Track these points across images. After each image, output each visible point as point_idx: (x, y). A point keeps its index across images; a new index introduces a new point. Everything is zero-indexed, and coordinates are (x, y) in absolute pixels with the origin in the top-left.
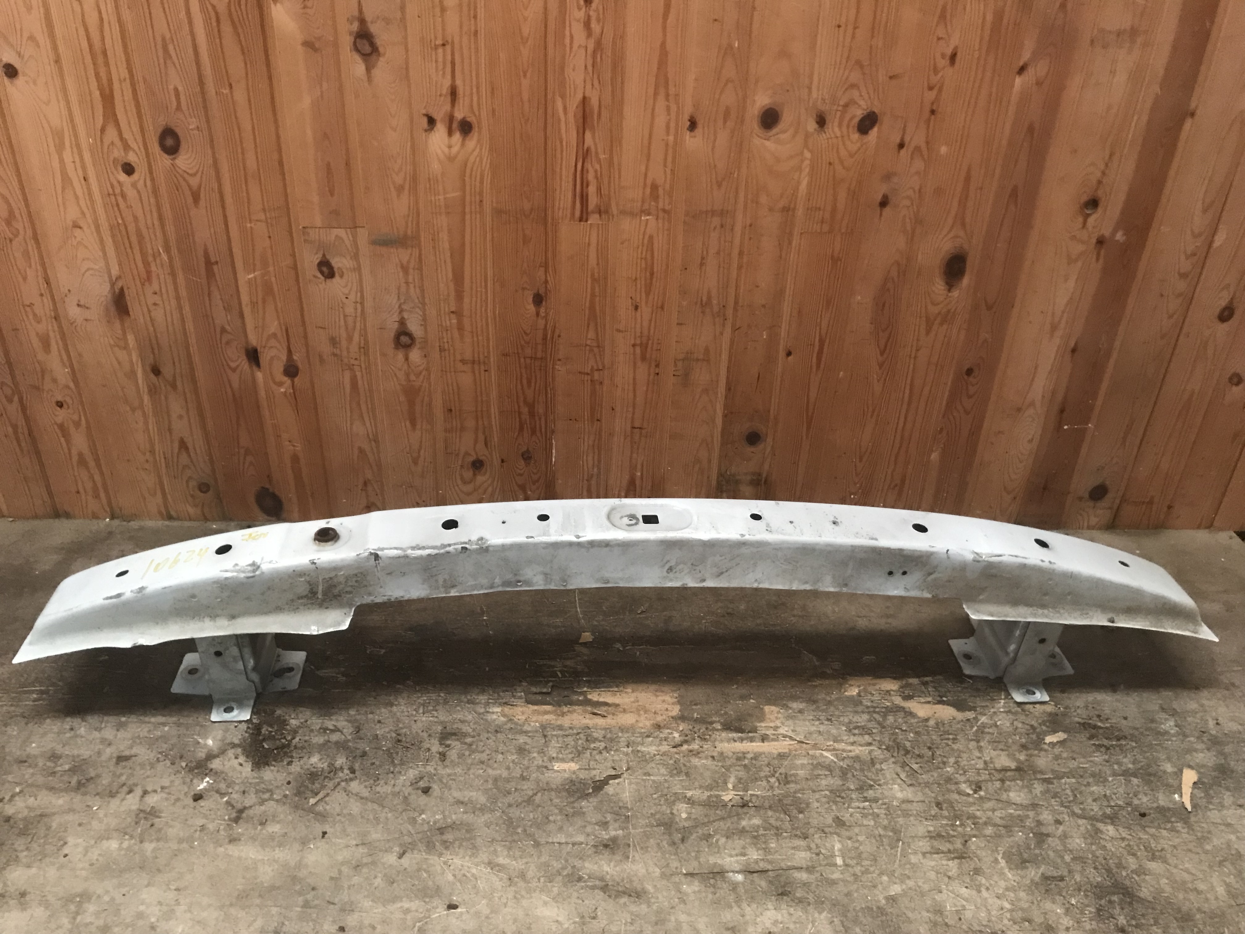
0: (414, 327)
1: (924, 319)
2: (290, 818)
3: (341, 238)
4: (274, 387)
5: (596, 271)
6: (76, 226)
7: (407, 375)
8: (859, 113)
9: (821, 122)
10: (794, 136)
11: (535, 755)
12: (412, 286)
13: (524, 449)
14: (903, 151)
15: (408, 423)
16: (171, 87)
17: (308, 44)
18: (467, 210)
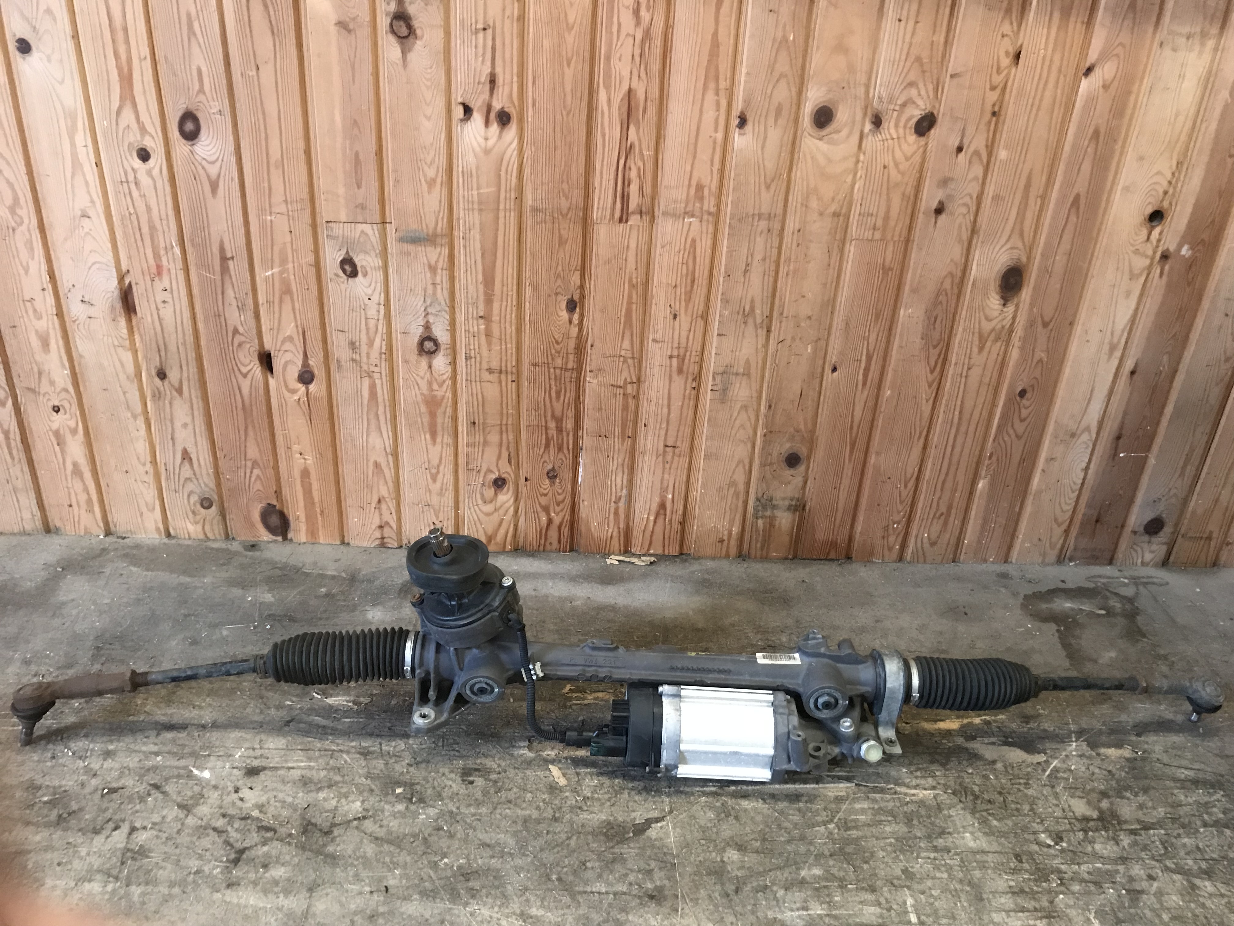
0: (440, 332)
1: (977, 335)
2: (296, 860)
3: (367, 235)
4: (287, 394)
5: (634, 276)
6: (85, 215)
7: (430, 384)
8: (917, 113)
9: (877, 122)
10: (848, 137)
11: (567, 794)
12: (439, 287)
13: (550, 467)
14: (962, 155)
15: (428, 436)
16: (194, 68)
17: (342, 25)
18: (502, 207)
